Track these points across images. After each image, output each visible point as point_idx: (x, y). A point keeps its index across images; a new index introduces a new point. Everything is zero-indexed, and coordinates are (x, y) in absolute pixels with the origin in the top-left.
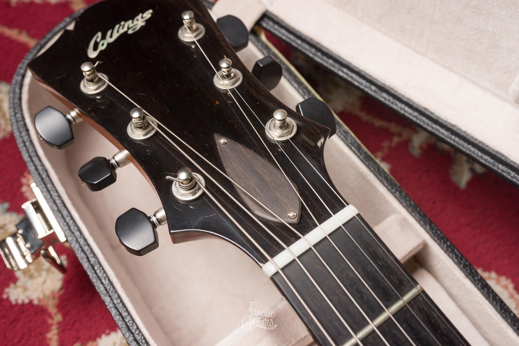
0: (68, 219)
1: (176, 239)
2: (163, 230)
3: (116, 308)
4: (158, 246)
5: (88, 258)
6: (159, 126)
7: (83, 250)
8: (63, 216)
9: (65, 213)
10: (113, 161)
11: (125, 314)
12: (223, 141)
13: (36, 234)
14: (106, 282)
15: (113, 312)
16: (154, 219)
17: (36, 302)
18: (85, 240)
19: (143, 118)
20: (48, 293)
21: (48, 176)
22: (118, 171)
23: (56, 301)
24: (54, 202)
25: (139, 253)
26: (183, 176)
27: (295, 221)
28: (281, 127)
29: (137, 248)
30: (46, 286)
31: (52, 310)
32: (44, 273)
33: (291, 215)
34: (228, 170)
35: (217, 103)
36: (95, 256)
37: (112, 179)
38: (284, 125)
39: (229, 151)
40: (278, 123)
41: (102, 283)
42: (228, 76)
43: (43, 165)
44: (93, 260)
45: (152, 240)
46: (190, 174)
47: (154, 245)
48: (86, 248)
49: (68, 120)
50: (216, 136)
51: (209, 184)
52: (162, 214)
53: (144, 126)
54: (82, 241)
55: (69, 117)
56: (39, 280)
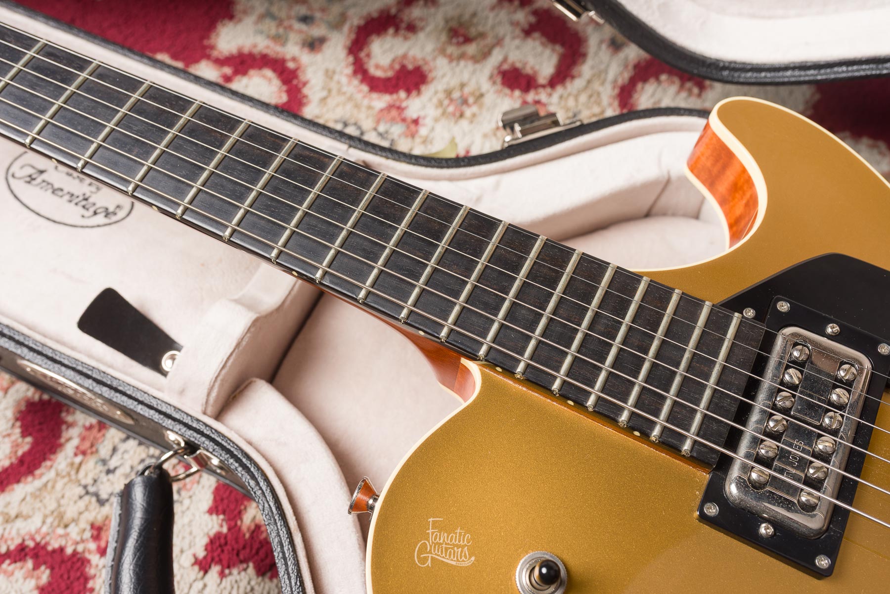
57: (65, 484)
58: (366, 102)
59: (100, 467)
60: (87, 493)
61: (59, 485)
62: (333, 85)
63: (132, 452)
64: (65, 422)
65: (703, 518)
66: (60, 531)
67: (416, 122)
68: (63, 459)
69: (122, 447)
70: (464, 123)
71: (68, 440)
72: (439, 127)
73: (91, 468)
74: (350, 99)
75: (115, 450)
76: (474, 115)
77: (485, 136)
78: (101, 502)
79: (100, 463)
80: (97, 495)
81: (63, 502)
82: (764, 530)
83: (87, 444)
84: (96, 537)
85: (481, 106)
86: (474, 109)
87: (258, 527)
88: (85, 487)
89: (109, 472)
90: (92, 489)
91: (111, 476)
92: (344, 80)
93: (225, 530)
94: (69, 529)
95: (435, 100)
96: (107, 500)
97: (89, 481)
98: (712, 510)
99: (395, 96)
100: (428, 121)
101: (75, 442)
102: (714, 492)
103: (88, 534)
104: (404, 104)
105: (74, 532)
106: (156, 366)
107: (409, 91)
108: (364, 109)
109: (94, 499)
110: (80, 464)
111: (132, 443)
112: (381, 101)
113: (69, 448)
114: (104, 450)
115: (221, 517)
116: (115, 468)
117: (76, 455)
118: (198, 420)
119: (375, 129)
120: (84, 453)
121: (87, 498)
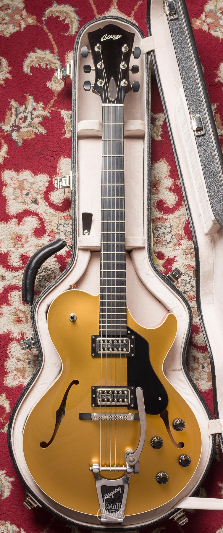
0: (75, 74)
1: (93, 91)
2: (92, 88)
3: (74, 100)
4: (89, 91)
5: (74, 86)
6: (103, 68)
7: (74, 83)
8: (74, 72)
9: (75, 72)
10: (91, 68)
11: (75, 103)
12: (112, 79)
13: (66, 73)
14: (75, 93)
15: (73, 101)
16: (92, 85)
17: (53, 90)
18: (76, 81)
19: (102, 64)
20: (57, 90)
21: (76, 60)
22: (91, 71)
23: (57, 93)
24: (74, 68)
25: (86, 90)
26: (101, 80)
27: (113, 101)
28: (124, 83)
29: (86, 89)
30: (57, 88)
31: (56, 95)
32: (58, 84)
33: (113, 99)
34: (109, 85)
35: (118, 70)
36: (76, 86)
37: (89, 72)
38: (125, 83)
39: (112, 81)
40: (124, 82)
41: (74, 93)
42: (123, 66)
43: (77, 57)
44: (75, 87)
45: (89, 89)
46: (102, 81)
47: (89, 90)
48: (75, 83)
49: (88, 52)
50: (112, 77)
51: (104, 86)
52: (93, 85)
53: (101, 66)
54: (75, 81)
55: (89, 51)
56: (57, 85)
57: (57, 219)
58: (180, 228)
59: (63, 223)
60: (57, 224)
61: (56, 218)
62: (181, 217)
63: (70, 228)
64: (69, 210)
65: (92, 336)
66: (48, 224)
67: (180, 244)
68: (62, 215)
69: (70, 225)
70: (184, 256)
71: (65, 213)
72: (180, 250)
73: (62, 222)
74: (179, 224)
75: (68, 224)
76: (188, 258)
77: (183, 263)
78: (57, 229)
79: (64, 223)
80: (58, 226)
81: (54, 220)
82: (94, 345)
83: (66, 218)
84: (51, 232)
85: (191, 258)
86: (190, 257)
87: (68, 263)
88: (58, 223)
89: (63, 226)
90: (58, 225)
91: (63, 227)
92: (184, 219)
93: (64, 256)
94: (49, 226)
95: (188, 246)
96: (58, 230)
97: (60, 223)
98: (93, 337)
99: (185, 235)
100: (181, 247)
101: (66, 215)
102: (96, 337)
103: (50, 230)
104: (183, 239)
105: (50, 227)
106: (84, 230)
107: (188, 238)
108: (177, 229)
109: (57, 227)
110: (62, 219)
111: (71, 227)
112: (181, 232)
113: (65, 214)
114: (67, 222)
115: (66, 254)
116: (65, 227)
117: (63, 217)
118: (76, 247)
119: (172, 236)
120: (65, 218)
121: (57, 225)
